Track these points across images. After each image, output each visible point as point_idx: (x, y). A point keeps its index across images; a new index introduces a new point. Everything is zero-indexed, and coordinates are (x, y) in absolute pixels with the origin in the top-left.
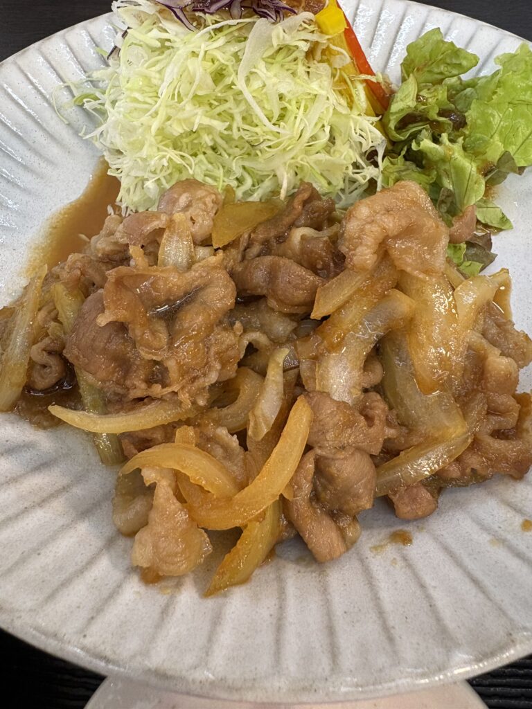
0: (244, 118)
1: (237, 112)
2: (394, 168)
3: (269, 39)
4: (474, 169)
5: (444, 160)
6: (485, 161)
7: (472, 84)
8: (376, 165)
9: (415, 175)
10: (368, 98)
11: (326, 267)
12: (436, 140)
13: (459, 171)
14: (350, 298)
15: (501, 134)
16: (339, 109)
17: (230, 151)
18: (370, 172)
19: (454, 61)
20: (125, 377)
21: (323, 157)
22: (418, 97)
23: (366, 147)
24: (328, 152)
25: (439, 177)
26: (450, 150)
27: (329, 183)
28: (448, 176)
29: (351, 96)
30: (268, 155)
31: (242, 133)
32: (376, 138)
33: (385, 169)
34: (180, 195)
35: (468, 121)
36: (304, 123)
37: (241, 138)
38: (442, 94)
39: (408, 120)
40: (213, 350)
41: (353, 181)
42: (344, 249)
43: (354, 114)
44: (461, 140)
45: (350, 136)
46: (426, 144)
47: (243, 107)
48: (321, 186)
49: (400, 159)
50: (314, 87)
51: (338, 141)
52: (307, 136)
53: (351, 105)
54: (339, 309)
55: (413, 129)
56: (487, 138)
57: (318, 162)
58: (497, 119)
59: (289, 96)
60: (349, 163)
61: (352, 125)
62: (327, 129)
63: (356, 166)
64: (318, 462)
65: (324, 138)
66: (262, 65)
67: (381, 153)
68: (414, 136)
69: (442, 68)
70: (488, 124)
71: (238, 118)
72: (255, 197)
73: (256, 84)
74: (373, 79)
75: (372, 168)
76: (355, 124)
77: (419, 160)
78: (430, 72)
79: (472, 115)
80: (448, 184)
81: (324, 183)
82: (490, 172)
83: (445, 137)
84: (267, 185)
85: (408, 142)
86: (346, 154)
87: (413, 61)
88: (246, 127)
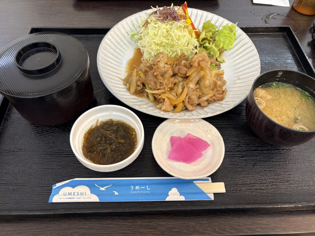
0: (171, 40)
1: (170, 39)
2: (201, 50)
3: (177, 25)
4: (217, 50)
5: (211, 48)
6: (219, 48)
7: (218, 31)
8: (197, 49)
9: (205, 51)
10: (195, 35)
11: (188, 67)
12: (209, 44)
13: (214, 50)
14: (193, 72)
15: (223, 42)
16: (190, 38)
17: (168, 46)
18: (196, 51)
19: (213, 27)
20: (156, 85)
21: (186, 47)
22: (205, 34)
23: (195, 46)
24: (187, 47)
25: (210, 52)
26: (212, 46)
27: (188, 53)
28: (212, 51)
29: (192, 35)
30: (176, 47)
31: (171, 43)
32: (197, 44)
33: (199, 50)
34: (160, 55)
35: (216, 40)
36: (183, 41)
37: (171, 44)
38: (211, 33)
39: (204, 39)
40: (170, 81)
41: (192, 53)
42: (192, 64)
43: (193, 39)
44: (214, 44)
45: (192, 43)
46: (207, 45)
47: (171, 38)
48: (186, 53)
49: (202, 48)
50: (185, 34)
51: (189, 44)
52: (184, 43)
53: (192, 37)
54: (191, 74)
55: (205, 41)
56: (220, 43)
57: (185, 49)
58: (222, 40)
59: (180, 36)
60: (191, 49)
61: (192, 41)
62: (187, 42)
63: (193, 49)
64: (189, 96)
65: (187, 44)
66: (175, 30)
67: (198, 46)
68: (205, 43)
69: (211, 28)
70: (220, 41)
71: (170, 40)
72: (173, 56)
73: (175, 33)
74: (196, 31)
75: (196, 50)
76: (193, 40)
77: (205, 48)
78: (208, 29)
79: (217, 38)
80: (212, 53)
81: (187, 53)
82: (220, 50)
83: (211, 43)
84: (175, 53)
85: (203, 44)
86: (191, 47)
87: (204, 26)
88: (172, 42)
